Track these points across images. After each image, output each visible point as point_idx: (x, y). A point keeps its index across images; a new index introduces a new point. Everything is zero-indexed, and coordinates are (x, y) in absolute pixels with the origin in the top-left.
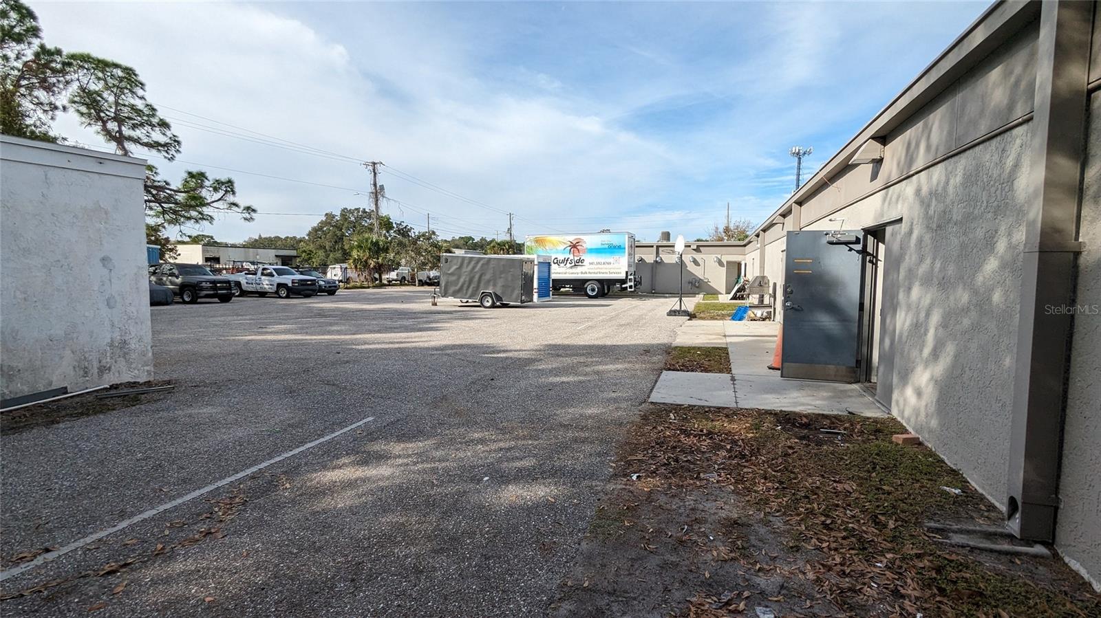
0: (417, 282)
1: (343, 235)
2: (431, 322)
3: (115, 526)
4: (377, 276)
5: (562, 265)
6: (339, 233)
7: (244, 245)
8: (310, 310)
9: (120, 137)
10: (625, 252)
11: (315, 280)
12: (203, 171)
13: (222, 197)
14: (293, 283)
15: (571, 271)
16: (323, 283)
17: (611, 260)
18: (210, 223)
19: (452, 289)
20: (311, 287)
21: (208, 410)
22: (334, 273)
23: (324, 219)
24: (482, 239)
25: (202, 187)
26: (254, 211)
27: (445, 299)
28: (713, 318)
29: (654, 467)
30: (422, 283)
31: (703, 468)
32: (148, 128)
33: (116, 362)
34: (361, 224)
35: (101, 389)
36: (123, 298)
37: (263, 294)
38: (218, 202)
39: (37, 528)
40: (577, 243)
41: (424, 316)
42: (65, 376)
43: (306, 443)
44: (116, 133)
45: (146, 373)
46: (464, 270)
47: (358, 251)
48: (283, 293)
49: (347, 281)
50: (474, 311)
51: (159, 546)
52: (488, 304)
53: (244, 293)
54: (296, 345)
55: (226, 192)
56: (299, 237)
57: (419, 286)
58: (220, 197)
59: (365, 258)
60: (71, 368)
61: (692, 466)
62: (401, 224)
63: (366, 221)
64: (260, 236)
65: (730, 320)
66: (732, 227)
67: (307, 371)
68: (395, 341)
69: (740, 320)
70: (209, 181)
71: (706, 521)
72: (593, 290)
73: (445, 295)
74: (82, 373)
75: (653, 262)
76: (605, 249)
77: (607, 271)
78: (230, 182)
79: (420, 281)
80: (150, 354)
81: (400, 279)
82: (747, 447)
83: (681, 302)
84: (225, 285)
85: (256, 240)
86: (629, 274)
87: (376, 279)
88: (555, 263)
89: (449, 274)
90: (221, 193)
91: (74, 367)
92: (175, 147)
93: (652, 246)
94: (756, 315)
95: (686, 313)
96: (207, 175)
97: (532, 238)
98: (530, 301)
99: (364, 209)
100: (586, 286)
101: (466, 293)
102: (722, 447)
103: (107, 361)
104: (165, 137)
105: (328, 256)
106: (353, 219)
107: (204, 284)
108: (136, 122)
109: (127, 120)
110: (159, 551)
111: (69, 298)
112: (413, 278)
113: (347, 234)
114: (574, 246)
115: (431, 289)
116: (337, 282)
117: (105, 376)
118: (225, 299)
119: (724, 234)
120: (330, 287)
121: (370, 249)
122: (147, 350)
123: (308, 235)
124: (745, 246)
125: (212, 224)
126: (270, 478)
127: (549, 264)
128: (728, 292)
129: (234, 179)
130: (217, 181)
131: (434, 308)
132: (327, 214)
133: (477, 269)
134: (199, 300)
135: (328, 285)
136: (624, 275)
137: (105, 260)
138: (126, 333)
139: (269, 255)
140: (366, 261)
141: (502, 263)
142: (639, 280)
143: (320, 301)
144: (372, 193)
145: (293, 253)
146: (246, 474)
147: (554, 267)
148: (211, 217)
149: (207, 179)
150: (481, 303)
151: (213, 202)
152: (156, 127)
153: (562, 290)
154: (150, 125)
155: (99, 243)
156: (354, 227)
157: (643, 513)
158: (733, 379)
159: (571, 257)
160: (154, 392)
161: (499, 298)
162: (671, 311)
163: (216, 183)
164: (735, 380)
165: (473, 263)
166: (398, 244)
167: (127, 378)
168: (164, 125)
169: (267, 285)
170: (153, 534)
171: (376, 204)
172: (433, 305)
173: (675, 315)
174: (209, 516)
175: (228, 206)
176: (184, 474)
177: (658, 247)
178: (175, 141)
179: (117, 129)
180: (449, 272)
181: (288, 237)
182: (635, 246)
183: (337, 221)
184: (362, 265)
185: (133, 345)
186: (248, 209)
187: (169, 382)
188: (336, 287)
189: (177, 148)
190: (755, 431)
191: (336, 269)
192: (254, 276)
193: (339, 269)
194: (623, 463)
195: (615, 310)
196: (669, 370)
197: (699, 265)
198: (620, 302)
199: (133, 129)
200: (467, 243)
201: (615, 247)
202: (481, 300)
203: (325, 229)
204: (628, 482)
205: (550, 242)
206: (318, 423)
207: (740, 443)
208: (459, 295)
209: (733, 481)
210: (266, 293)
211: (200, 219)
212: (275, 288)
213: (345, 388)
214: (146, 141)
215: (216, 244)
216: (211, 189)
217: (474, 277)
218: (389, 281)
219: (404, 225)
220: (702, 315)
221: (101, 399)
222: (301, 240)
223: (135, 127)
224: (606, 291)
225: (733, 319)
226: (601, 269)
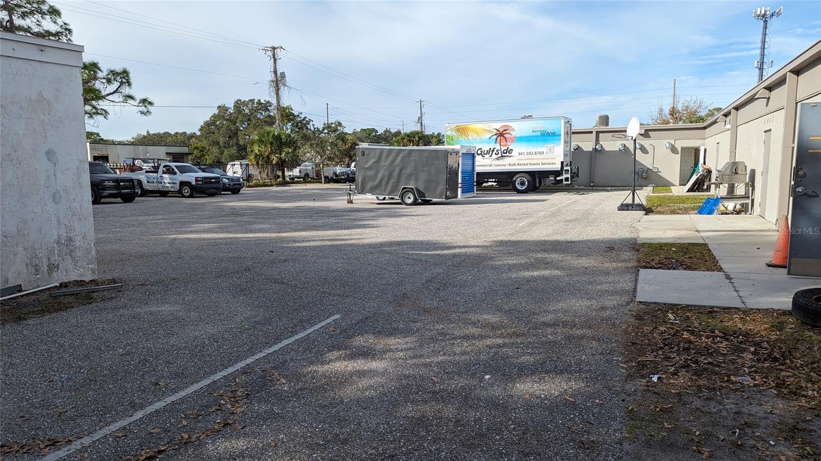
0: (323, 179)
1: (237, 129)
2: (355, 220)
3: (132, 416)
4: (279, 173)
5: (487, 156)
6: (233, 127)
7: (133, 142)
8: (222, 209)
9: (11, 27)
10: (560, 139)
11: (219, 178)
12: (95, 62)
13: (117, 89)
14: (196, 181)
15: (498, 162)
16: (227, 181)
17: (544, 149)
18: (105, 117)
19: (370, 185)
20: (215, 185)
21: (165, 308)
22: (234, 170)
23: (216, 112)
24: (387, 131)
25: (95, 78)
26: (150, 103)
27: (362, 196)
28: (673, 212)
29: (673, 368)
30: (329, 180)
31: (731, 371)
32: (38, 16)
33: (63, 260)
34: (256, 116)
35: (52, 288)
36: (67, 193)
37: (164, 194)
38: (114, 95)
39: (59, 416)
40: (505, 130)
41: (345, 213)
42: (19, 274)
43: (282, 340)
44: (7, 22)
45: (90, 272)
46: (383, 163)
47: (259, 146)
48: (186, 191)
49: (249, 178)
50: (395, 208)
51: (186, 436)
52: (410, 201)
53: (145, 193)
54: (226, 244)
55: (122, 83)
56: (189, 133)
57: (325, 183)
58: (115, 89)
59: (267, 153)
60: (24, 265)
61: (717, 369)
62: (298, 116)
63: (261, 114)
64: (148, 132)
65: (697, 214)
66: (680, 107)
67: (248, 269)
68: (325, 238)
69: (709, 214)
70: (102, 71)
71: (758, 426)
72: (522, 184)
73: (362, 192)
74: (33, 270)
75: (592, 150)
76: (537, 136)
77: (540, 162)
78: (125, 73)
79: (326, 177)
80: (94, 252)
81: (303, 176)
82: (775, 350)
83: (633, 194)
84: (128, 184)
85: (145, 137)
86: (565, 164)
87: (279, 177)
88: (478, 155)
89: (367, 168)
90: (115, 85)
91: (27, 265)
92: (66, 36)
93: (592, 132)
94: (726, 208)
95: (640, 207)
96: (100, 65)
97: (453, 126)
98: (455, 197)
99: (259, 100)
100: (514, 179)
101: (385, 189)
102: (745, 350)
103: (55, 258)
104: (55, 25)
105: (222, 153)
106: (247, 111)
107: (107, 183)
108: (25, 10)
109: (16, 8)
110: (186, 439)
111: (19, 193)
112: (318, 174)
113: (241, 128)
114: (501, 135)
115: (346, 186)
116: (241, 180)
117: (54, 274)
118: (128, 199)
119: (670, 117)
120: (234, 185)
121: (272, 144)
122: (90, 248)
123: (200, 130)
124: (705, 128)
125: (107, 119)
126: (262, 374)
127: (473, 156)
128: (683, 184)
129: (129, 69)
130: (112, 71)
131: (350, 206)
132: (219, 107)
133: (397, 162)
134: (103, 200)
135: (232, 183)
136: (560, 166)
137: (49, 154)
138: (71, 230)
139: (160, 152)
140: (268, 157)
141: (425, 155)
142: (576, 171)
143: (227, 200)
144: (273, 81)
145: (185, 150)
146: (236, 369)
147: (478, 159)
148: (106, 112)
149: (99, 70)
150: (402, 199)
151: (109, 95)
152: (45, 14)
153: (485, 184)
154: (40, 13)
155: (44, 136)
156: (249, 120)
157: (681, 415)
158: (728, 277)
159: (498, 147)
160: (103, 290)
161: (421, 194)
162: (622, 205)
163: (111, 74)
164: (732, 279)
165: (392, 155)
166: (302, 137)
167: (74, 276)
168: (54, 12)
169: (169, 183)
170: (171, 424)
171: (277, 94)
172: (348, 202)
173: (628, 210)
174: (218, 408)
175: (124, 98)
176: (174, 369)
177: (598, 133)
178: (66, 29)
179: (7, 18)
180: (367, 166)
181: (177, 133)
182: (571, 133)
183: (231, 114)
184: (263, 161)
185: (78, 242)
186: (144, 101)
187: (114, 281)
188: (240, 184)
189: (69, 37)
190: (778, 333)
191: (236, 166)
192: (155, 174)
193: (239, 166)
194: (634, 364)
195: (553, 205)
196: (646, 267)
197: (648, 153)
198: (557, 197)
199: (23, 18)
200: (370, 135)
201: (548, 134)
202: (402, 197)
203: (218, 123)
204: (649, 384)
205: (474, 131)
206: (284, 320)
207: (765, 345)
208: (378, 191)
209: (774, 385)
210: (167, 192)
211: (94, 113)
212: (177, 187)
213: (296, 286)
214: (36, 30)
215: (102, 141)
216: (104, 81)
217: (393, 171)
218: (293, 179)
219: (302, 116)
220: (659, 209)
221: (55, 297)
222: (193, 136)
223: (24, 15)
224: (538, 185)
225: (700, 213)
226: (532, 159)
